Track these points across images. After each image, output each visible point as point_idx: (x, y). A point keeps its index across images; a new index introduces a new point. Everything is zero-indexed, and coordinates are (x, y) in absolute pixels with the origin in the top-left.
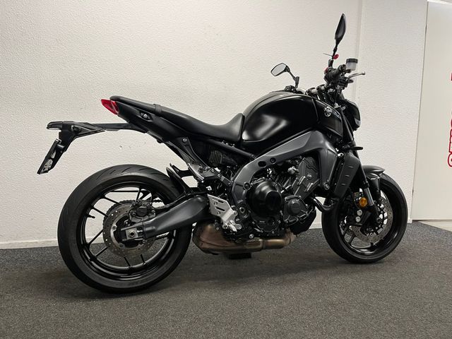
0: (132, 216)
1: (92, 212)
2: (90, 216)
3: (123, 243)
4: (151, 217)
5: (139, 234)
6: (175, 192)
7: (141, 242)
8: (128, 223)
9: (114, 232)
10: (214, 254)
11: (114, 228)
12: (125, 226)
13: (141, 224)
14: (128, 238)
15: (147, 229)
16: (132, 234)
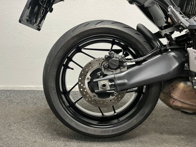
0: (105, 68)
1: (71, 64)
2: (69, 68)
3: (96, 93)
4: (123, 70)
5: (111, 86)
6: (147, 46)
7: (112, 94)
8: (101, 75)
9: (88, 83)
10: (182, 112)
11: (88, 79)
12: (98, 77)
13: (113, 76)
14: (100, 90)
15: (119, 82)
16: (104, 85)
